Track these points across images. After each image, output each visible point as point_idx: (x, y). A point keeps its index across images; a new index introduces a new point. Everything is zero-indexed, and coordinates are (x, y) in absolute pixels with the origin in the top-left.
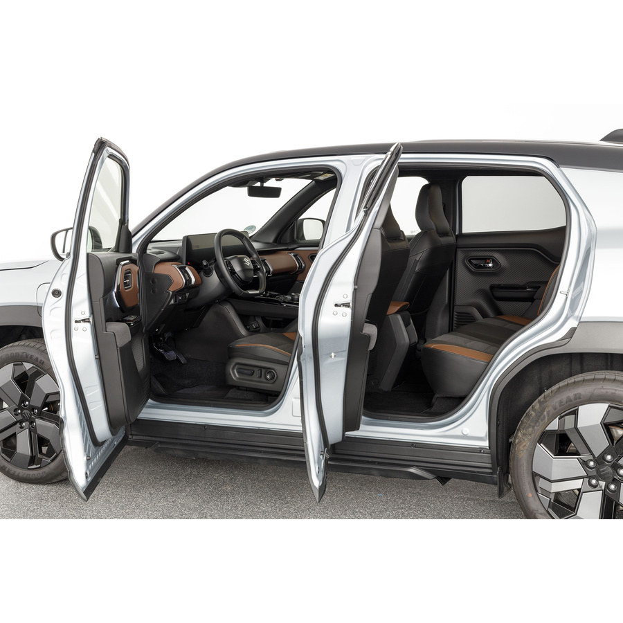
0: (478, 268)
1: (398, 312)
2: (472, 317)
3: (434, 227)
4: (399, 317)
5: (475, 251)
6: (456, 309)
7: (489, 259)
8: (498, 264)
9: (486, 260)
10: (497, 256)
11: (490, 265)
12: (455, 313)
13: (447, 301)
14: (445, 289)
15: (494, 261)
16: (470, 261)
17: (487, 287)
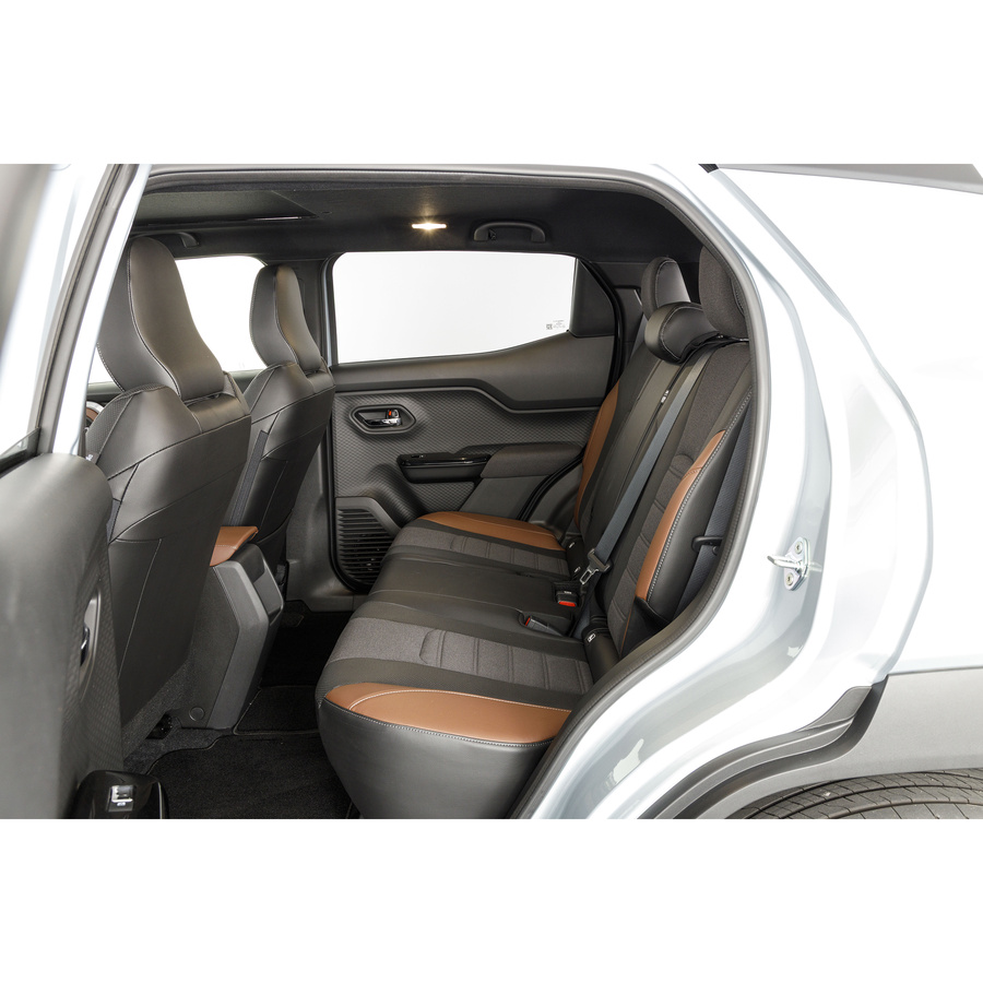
0: (372, 429)
1: (233, 558)
2: (371, 515)
3: (293, 357)
4: (238, 567)
5: (365, 396)
6: (339, 503)
7: (392, 410)
8: (409, 419)
9: (387, 412)
10: (406, 403)
11: (394, 421)
12: (339, 512)
13: (321, 492)
14: (317, 470)
15: (402, 413)
16: (357, 415)
17: (392, 461)
